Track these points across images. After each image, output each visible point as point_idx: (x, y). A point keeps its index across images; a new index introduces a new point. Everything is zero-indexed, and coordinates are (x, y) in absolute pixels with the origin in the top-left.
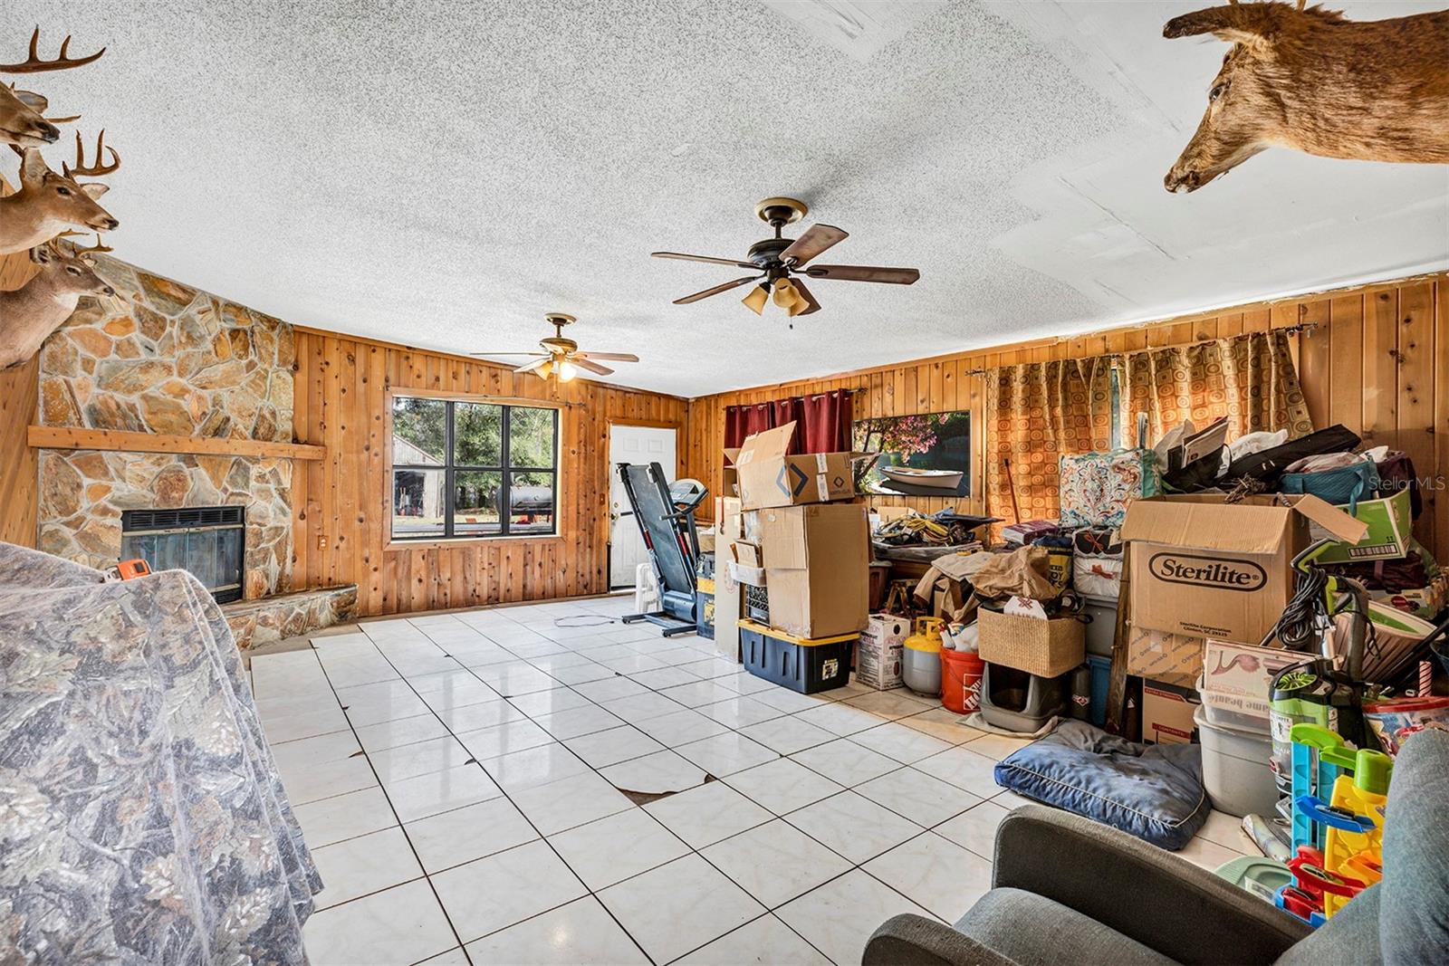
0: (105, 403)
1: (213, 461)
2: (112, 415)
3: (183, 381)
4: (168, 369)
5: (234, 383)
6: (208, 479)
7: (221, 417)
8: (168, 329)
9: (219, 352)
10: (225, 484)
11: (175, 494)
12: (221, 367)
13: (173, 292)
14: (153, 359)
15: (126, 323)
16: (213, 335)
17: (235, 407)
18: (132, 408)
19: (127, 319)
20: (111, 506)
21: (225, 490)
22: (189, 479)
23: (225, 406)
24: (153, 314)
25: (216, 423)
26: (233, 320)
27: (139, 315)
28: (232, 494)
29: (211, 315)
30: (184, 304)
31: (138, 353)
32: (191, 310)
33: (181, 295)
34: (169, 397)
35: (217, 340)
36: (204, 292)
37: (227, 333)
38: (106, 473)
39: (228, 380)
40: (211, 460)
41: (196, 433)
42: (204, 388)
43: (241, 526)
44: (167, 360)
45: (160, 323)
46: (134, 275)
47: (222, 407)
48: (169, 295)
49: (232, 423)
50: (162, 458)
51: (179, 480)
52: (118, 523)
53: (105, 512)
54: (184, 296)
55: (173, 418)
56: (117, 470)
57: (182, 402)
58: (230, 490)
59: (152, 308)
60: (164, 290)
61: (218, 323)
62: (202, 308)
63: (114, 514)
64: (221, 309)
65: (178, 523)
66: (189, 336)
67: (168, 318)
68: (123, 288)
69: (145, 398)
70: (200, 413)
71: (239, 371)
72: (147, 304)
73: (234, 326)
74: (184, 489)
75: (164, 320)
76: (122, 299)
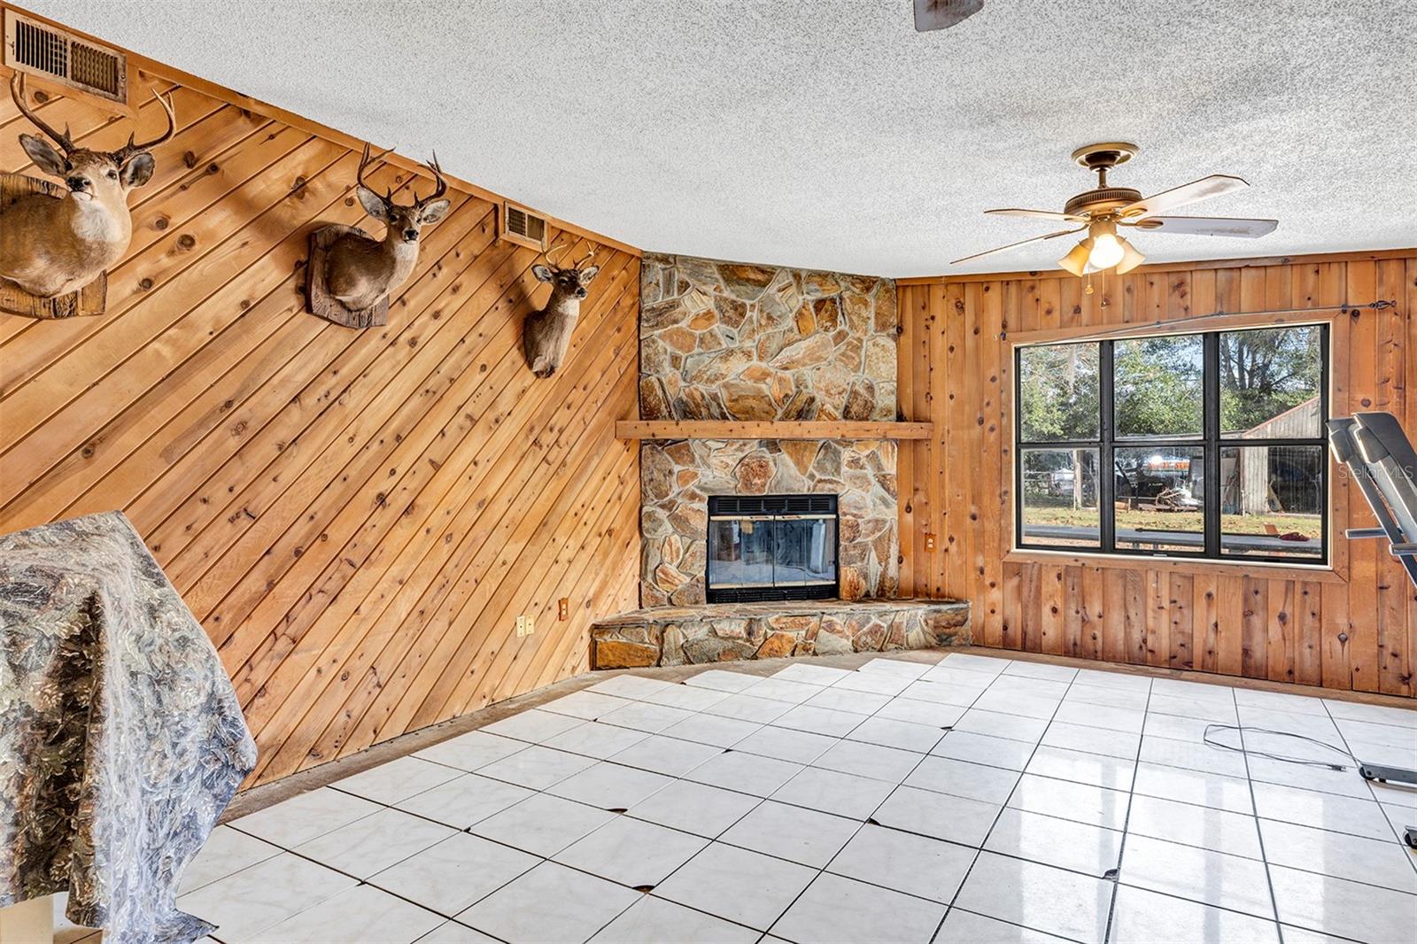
0: (691, 395)
1: (797, 445)
2: (697, 405)
3: (763, 365)
4: (748, 355)
5: (819, 359)
6: (792, 465)
7: (804, 397)
8: (748, 314)
9: (802, 328)
10: (811, 469)
11: (757, 481)
12: (803, 344)
13: (752, 276)
14: (732, 346)
15: (708, 316)
16: (795, 311)
17: (822, 385)
18: (715, 397)
19: (709, 312)
20: (698, 492)
21: (812, 477)
22: (771, 464)
23: (810, 385)
24: (733, 302)
25: (799, 404)
26: (817, 290)
27: (719, 307)
28: (820, 481)
29: (793, 290)
30: (763, 285)
31: (719, 344)
32: (772, 289)
33: (760, 277)
34: (750, 383)
35: (799, 316)
36: (784, 268)
37: (811, 307)
38: (693, 461)
39: (814, 358)
40: (795, 445)
41: (778, 417)
42: (786, 369)
43: (834, 516)
44: (748, 344)
45: (740, 310)
46: (715, 269)
47: (806, 387)
48: (748, 280)
49: (818, 402)
50: (745, 445)
51: (762, 466)
52: (704, 507)
53: (693, 496)
54: (766, 274)
55: (754, 403)
56: (701, 457)
57: (763, 386)
58: (818, 476)
59: (733, 297)
60: (744, 276)
61: (801, 298)
62: (781, 285)
63: (701, 500)
64: (803, 281)
65: (763, 510)
66: (770, 318)
67: (748, 303)
68: (705, 284)
69: (726, 386)
70: (782, 396)
71: (824, 346)
72: (727, 293)
73: (819, 295)
74: (766, 475)
75: (743, 305)
76: (704, 294)
